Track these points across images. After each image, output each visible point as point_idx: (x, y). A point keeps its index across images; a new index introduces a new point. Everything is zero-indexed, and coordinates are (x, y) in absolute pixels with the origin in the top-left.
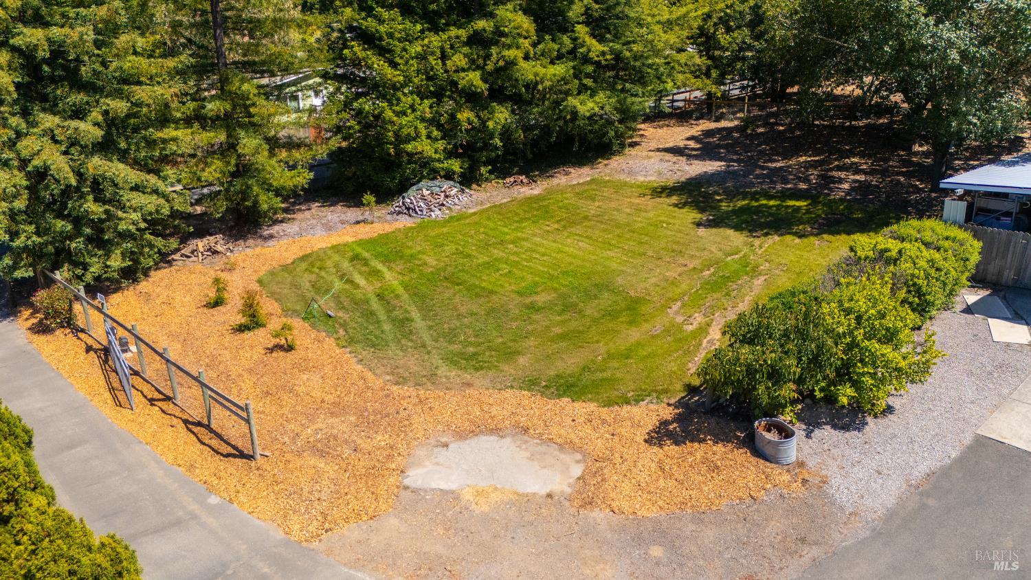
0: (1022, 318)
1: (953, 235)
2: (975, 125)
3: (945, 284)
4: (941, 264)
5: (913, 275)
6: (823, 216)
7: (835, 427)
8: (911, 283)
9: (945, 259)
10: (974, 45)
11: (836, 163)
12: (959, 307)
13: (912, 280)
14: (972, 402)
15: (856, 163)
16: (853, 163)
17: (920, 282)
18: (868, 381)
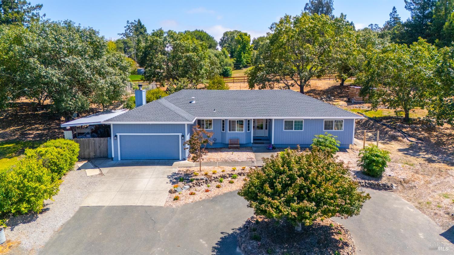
0: (97, 167)
1: (67, 143)
2: (71, 104)
3: (66, 160)
4: (63, 153)
5: (52, 159)
6: (21, 148)
7: (24, 223)
8: (52, 162)
9: (64, 151)
10: (62, 76)
11: (28, 128)
12: (76, 169)
13: (52, 160)
14: (79, 197)
15: (37, 127)
16: (36, 127)
17: (55, 160)
18: (33, 199)
